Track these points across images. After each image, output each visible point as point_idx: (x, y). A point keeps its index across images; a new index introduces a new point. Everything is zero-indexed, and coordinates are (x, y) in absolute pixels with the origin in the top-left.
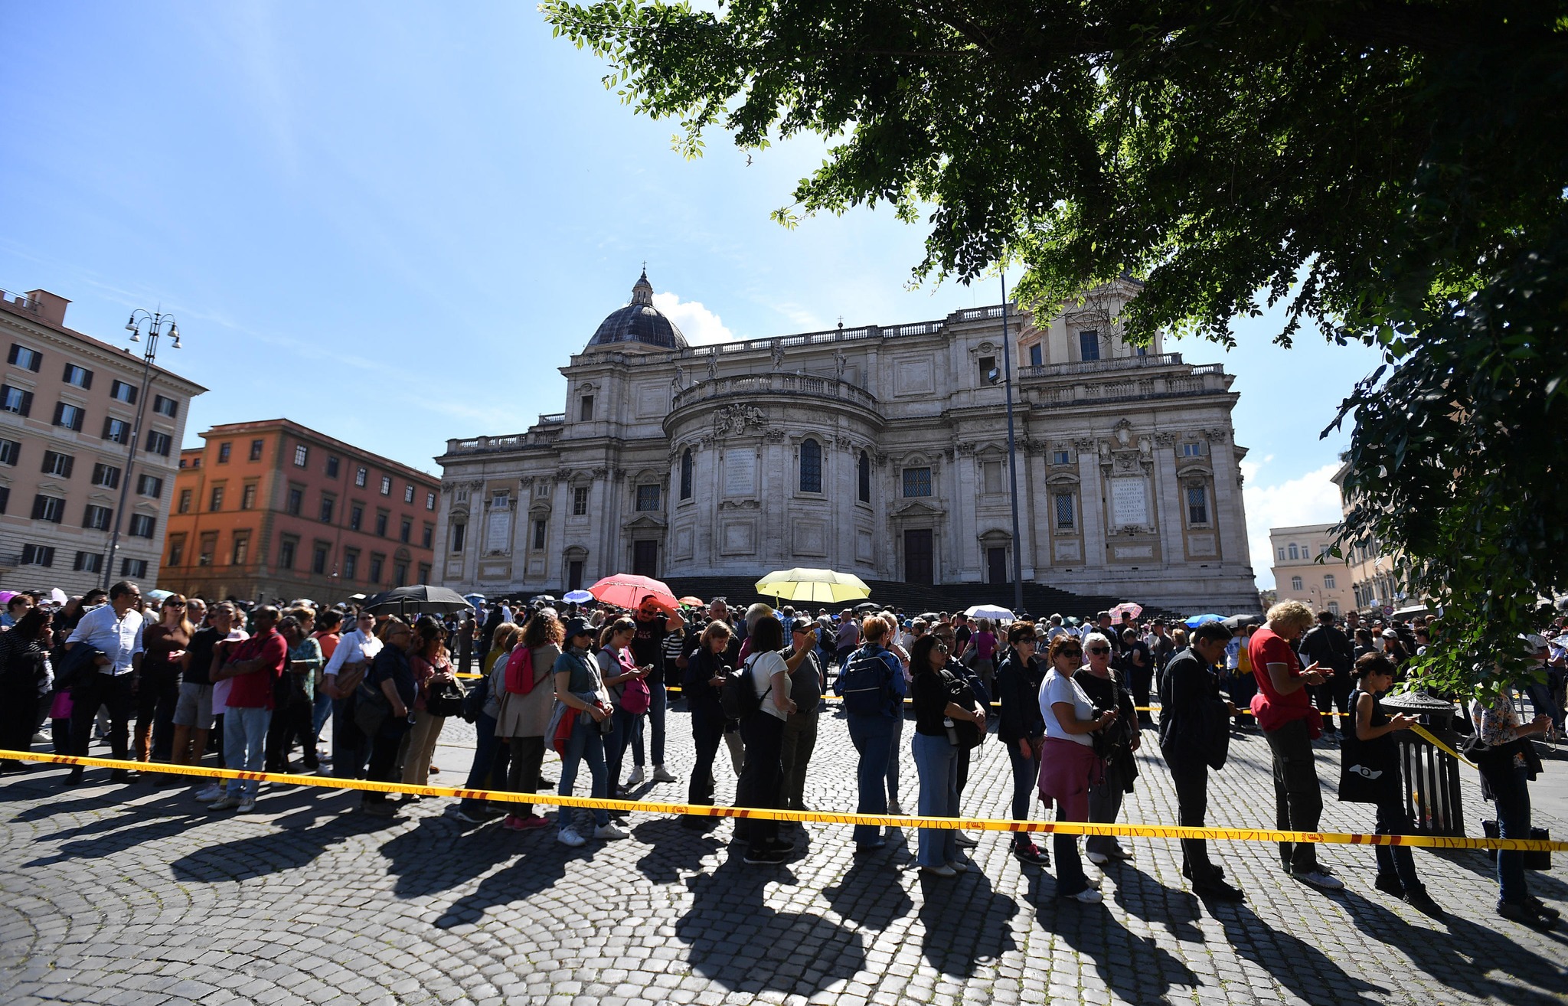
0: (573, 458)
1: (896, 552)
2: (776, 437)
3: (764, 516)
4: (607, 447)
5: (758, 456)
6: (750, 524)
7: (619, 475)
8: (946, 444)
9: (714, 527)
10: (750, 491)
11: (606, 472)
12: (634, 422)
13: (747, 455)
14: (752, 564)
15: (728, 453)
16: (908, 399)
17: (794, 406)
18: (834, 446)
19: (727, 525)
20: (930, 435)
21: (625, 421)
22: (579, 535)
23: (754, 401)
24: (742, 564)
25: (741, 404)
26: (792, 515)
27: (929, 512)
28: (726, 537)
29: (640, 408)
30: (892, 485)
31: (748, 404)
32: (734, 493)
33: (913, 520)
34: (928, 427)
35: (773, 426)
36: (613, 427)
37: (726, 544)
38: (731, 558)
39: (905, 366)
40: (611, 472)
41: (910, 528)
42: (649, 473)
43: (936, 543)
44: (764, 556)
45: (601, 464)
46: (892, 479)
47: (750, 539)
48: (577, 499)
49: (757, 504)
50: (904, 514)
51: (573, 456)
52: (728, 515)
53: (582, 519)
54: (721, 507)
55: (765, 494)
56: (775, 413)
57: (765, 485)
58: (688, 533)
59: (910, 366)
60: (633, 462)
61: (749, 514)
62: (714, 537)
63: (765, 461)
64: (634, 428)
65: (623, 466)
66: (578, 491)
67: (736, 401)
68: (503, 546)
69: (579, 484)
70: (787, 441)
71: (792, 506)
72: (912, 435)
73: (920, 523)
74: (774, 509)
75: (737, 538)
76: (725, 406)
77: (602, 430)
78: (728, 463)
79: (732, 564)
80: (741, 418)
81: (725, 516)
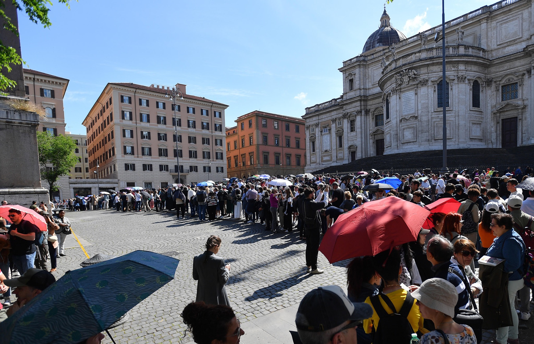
0: (348, 108)
1: (496, 132)
2: (424, 83)
3: (420, 123)
4: (360, 100)
5: (416, 94)
6: (413, 127)
7: (367, 112)
8: (527, 67)
9: (398, 131)
10: (413, 112)
11: (361, 112)
12: (372, 87)
13: (410, 94)
14: (415, 146)
15: (403, 95)
16: (506, 45)
17: (433, 64)
18: (456, 81)
19: (404, 129)
20: (517, 63)
21: (367, 87)
22: (353, 140)
23: (412, 67)
24: (410, 146)
25: (406, 70)
26: (434, 120)
27: (516, 107)
28: (403, 135)
29: (373, 79)
30: (495, 95)
31: (409, 69)
32: (406, 113)
33: (506, 113)
34: (516, 59)
35: (422, 77)
36: (362, 91)
37: (403, 138)
38: (406, 144)
39: (504, 25)
40: (363, 111)
41: (505, 117)
42: (379, 109)
43: (519, 124)
44: (420, 141)
45: (359, 108)
46: (495, 93)
47: (414, 135)
48: (351, 125)
49: (416, 118)
50: (501, 111)
51: (348, 107)
52: (404, 124)
53: (353, 134)
54: (401, 121)
55: (420, 112)
56: (423, 70)
57: (419, 108)
58: (389, 135)
59: (507, 25)
60: (372, 105)
61: (413, 123)
62: (398, 135)
63: (419, 96)
64: (372, 90)
65: (368, 107)
66: (351, 121)
67: (404, 68)
68: (328, 148)
69: (351, 119)
70: (430, 83)
71: (433, 116)
72: (507, 66)
73: (510, 114)
74: (424, 119)
75: (408, 135)
76: (399, 73)
77: (358, 93)
78: (403, 100)
79: (406, 147)
80: (407, 77)
81: (403, 125)
